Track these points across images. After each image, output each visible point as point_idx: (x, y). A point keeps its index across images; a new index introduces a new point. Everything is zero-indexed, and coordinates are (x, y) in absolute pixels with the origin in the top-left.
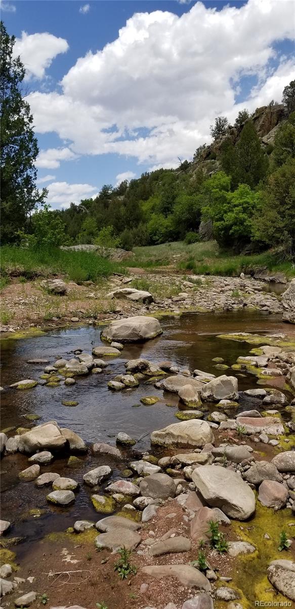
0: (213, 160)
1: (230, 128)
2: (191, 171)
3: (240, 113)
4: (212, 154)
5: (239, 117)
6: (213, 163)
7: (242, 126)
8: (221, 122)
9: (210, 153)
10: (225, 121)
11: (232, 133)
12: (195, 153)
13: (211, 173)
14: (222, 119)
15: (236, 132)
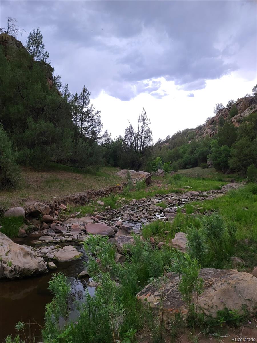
0: (215, 125)
1: (224, 109)
2: (203, 131)
3: (229, 101)
4: (214, 121)
5: (229, 103)
6: (215, 127)
7: (230, 108)
8: (219, 105)
9: (213, 121)
10: (221, 105)
11: (225, 112)
12: (206, 121)
13: (214, 132)
14: (219, 104)
15: (227, 111)
